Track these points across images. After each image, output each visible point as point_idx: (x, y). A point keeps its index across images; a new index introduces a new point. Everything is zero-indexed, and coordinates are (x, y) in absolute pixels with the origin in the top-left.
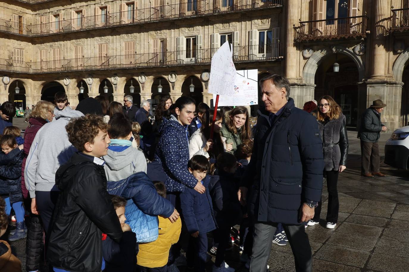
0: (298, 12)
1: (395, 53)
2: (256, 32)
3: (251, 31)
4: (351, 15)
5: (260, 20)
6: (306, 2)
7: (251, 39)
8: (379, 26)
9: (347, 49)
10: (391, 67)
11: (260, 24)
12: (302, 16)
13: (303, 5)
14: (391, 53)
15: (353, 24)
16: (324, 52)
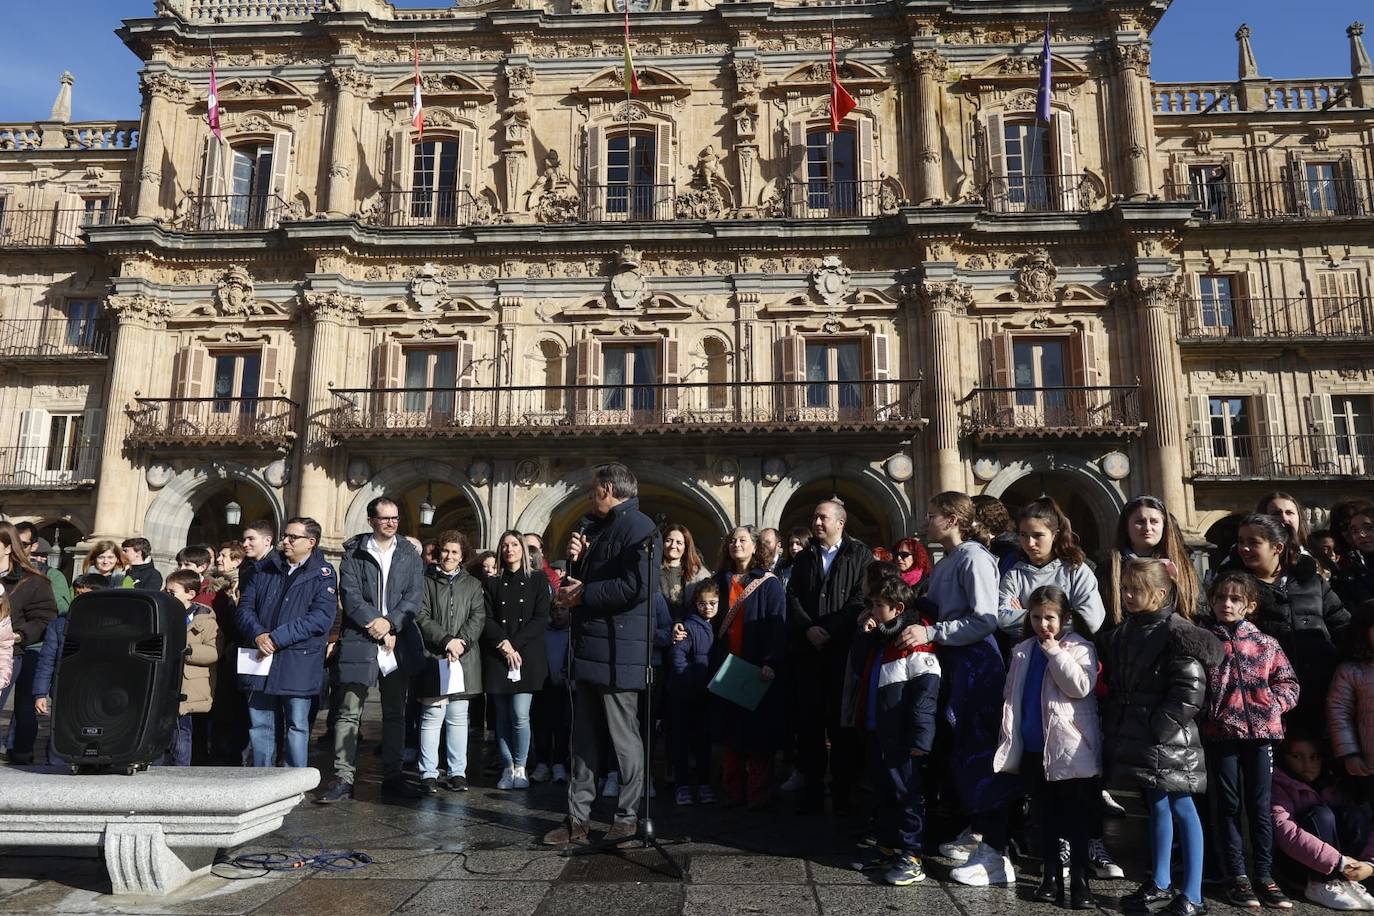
0: (144, 376)
1: (351, 487)
2: (40, 415)
3: (28, 413)
4: (261, 393)
5: (54, 389)
6: (167, 355)
7: (25, 431)
8: (318, 423)
9: (254, 471)
10: (341, 518)
11: (55, 397)
12: (153, 386)
13: (156, 360)
14: (344, 485)
15: (268, 416)
16: (203, 477)
